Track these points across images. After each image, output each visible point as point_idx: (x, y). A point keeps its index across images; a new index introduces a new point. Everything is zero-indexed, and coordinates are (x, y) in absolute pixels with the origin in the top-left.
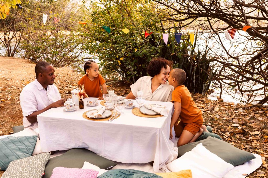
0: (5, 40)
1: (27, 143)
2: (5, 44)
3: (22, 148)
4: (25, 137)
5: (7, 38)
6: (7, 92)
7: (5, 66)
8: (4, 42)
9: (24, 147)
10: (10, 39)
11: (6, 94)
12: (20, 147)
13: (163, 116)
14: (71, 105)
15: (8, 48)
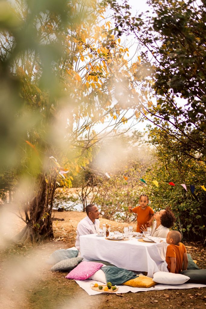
0: (83, 195)
1: (72, 254)
2: (82, 199)
3: (69, 256)
4: (72, 250)
5: (84, 192)
6: (71, 234)
7: (76, 218)
8: (81, 197)
9: (69, 255)
10: (87, 194)
11: (70, 235)
12: (68, 255)
13: (156, 243)
14: (101, 232)
15: (84, 203)
